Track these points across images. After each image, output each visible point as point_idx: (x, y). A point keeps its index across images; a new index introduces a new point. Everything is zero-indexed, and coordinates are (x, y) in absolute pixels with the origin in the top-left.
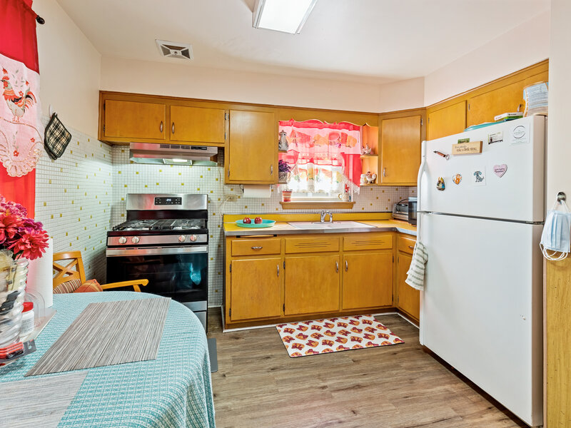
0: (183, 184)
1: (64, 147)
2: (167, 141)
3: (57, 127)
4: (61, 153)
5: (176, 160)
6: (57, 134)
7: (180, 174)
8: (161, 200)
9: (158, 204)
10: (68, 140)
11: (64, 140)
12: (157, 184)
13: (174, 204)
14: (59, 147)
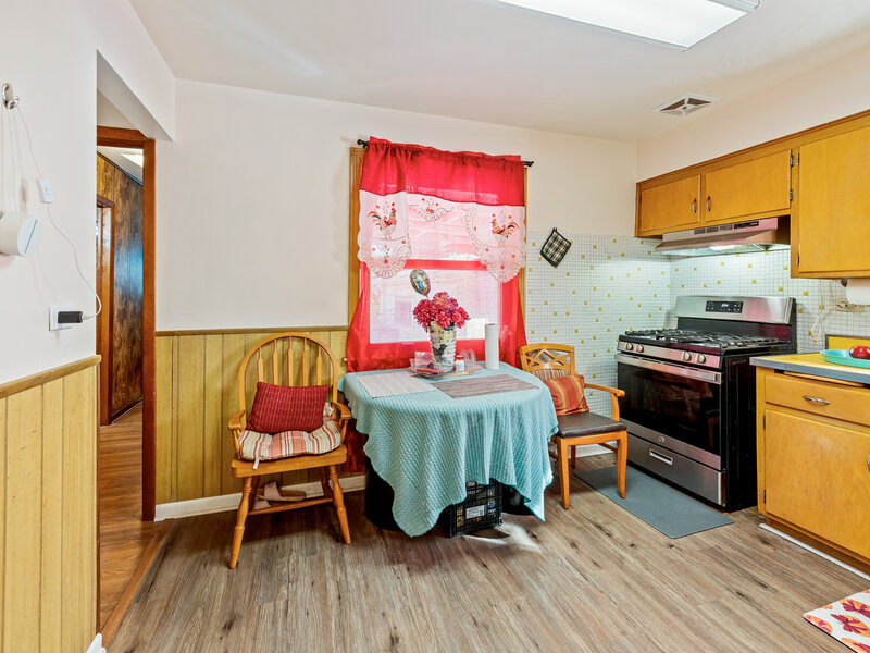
0: (754, 282)
1: (563, 255)
2: (703, 224)
3: (555, 239)
4: (559, 261)
5: (716, 248)
6: (556, 244)
7: (750, 266)
8: (714, 305)
9: (710, 311)
10: (567, 248)
11: (562, 249)
12: (719, 283)
13: (732, 311)
14: (558, 255)
